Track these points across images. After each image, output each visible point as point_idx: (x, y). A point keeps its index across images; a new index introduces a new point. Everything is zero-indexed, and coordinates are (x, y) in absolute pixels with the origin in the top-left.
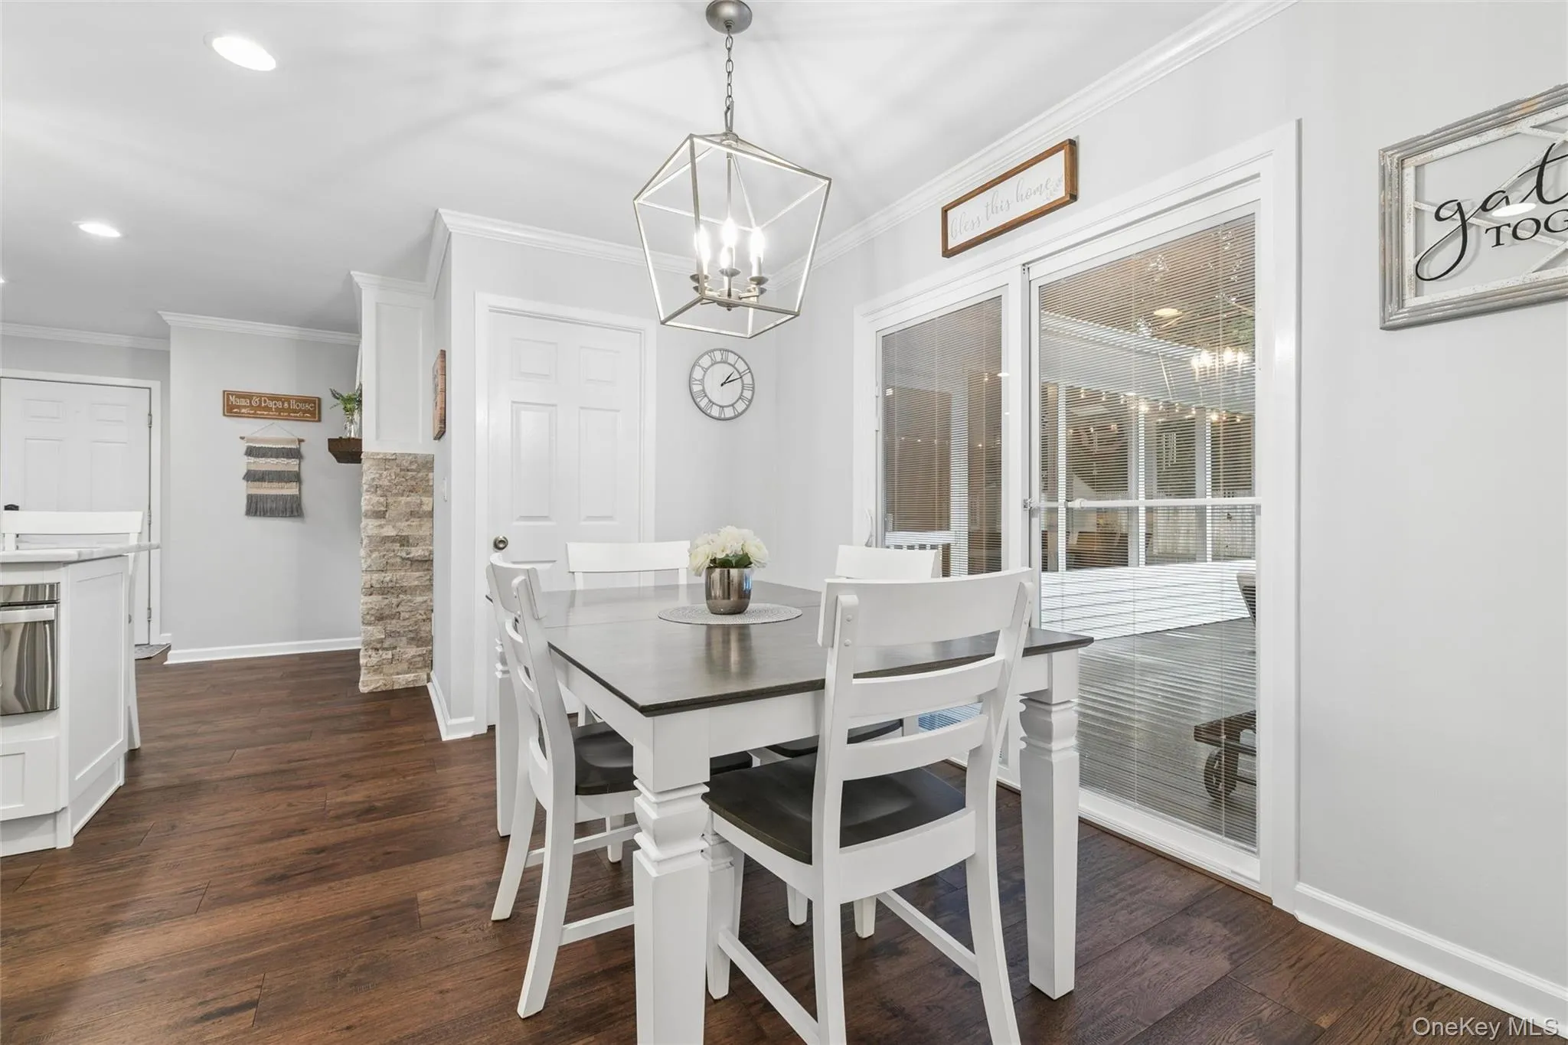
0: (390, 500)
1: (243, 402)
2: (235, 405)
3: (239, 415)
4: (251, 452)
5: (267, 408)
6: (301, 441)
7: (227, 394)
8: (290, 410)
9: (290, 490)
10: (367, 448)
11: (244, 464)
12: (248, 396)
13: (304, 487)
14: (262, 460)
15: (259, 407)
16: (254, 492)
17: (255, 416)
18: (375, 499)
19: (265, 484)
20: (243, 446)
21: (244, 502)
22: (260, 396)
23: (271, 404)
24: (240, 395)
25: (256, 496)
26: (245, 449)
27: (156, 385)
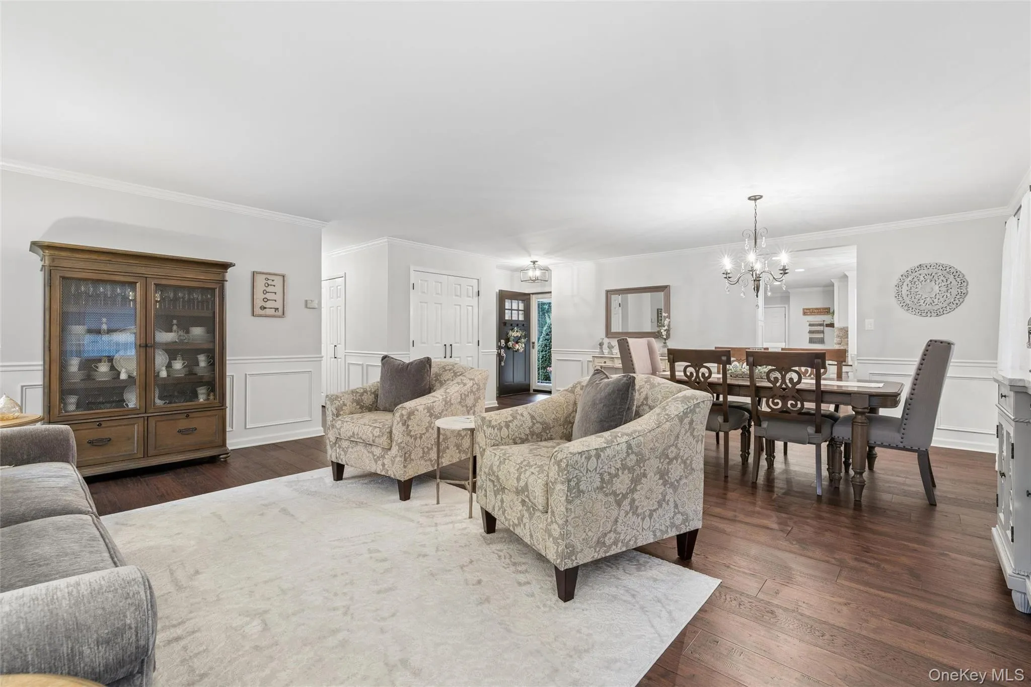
0: (843, 340)
1: (808, 311)
2: (806, 312)
3: (807, 315)
4: (810, 325)
5: (814, 312)
6: (824, 321)
7: (804, 309)
8: (821, 312)
9: (821, 336)
10: (835, 326)
11: (808, 328)
12: (809, 309)
13: (825, 335)
14: (813, 327)
15: (812, 312)
16: (810, 336)
17: (811, 315)
18: (838, 339)
19: (814, 334)
20: (808, 323)
21: (808, 339)
22: (812, 309)
23: (815, 311)
24: (807, 309)
25: (812, 338)
26: (808, 324)
27: (786, 306)
